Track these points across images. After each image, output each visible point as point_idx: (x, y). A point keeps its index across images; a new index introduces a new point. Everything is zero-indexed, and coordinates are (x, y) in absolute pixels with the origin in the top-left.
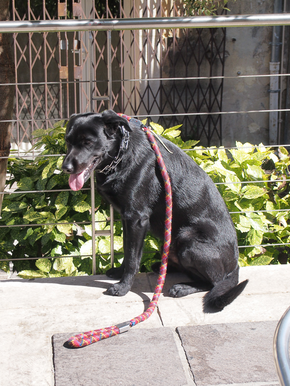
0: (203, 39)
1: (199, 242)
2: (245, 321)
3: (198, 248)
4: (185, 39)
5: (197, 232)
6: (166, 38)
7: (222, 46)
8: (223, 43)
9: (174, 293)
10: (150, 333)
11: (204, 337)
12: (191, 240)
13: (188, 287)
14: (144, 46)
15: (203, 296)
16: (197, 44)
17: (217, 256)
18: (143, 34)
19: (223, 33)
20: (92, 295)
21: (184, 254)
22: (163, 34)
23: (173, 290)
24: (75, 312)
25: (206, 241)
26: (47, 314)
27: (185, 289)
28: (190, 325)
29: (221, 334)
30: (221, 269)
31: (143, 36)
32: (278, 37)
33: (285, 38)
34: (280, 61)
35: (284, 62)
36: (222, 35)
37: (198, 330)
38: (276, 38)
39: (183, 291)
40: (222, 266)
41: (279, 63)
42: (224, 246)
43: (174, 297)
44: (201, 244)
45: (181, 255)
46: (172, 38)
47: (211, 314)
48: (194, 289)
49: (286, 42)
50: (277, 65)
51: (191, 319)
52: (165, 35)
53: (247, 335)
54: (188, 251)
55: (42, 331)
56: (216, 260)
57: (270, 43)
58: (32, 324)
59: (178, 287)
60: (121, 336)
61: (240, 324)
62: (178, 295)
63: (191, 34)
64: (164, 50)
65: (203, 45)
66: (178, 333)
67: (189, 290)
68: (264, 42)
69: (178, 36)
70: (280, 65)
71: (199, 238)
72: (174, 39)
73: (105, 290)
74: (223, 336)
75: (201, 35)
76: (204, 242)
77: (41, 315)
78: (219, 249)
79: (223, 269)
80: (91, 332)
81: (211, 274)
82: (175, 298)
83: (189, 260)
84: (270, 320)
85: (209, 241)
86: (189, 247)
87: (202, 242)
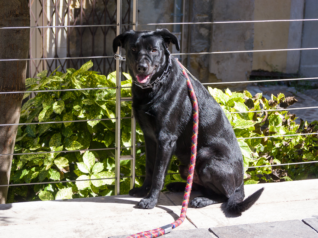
0: (108, 10)
1: (217, 159)
2: (262, 222)
3: (216, 165)
4: (92, 10)
5: (214, 152)
6: (73, 9)
7: (127, 17)
8: (128, 14)
9: (196, 204)
10: (189, 233)
11: (235, 234)
12: (210, 158)
13: (207, 199)
14: (52, 16)
15: (220, 206)
16: (104, 15)
17: (231, 171)
18: (51, 5)
19: (128, 5)
20: (125, 209)
21: (205, 171)
22: (71, 5)
23: (195, 202)
24: (117, 222)
25: (222, 159)
26: (94, 223)
27: (205, 201)
28: (219, 226)
29: (248, 231)
30: (234, 183)
31: (51, 7)
32: (179, 9)
33: (186, 10)
34: (181, 31)
35: (184, 32)
36: (126, 6)
37: (228, 230)
38: (177, 10)
39: (203, 202)
40: (234, 180)
41: (180, 33)
42: (236, 163)
43: (196, 207)
44: (217, 161)
45: (202, 171)
46: (79, 9)
47: (233, 218)
48: (211, 202)
49: (186, 13)
50: (178, 35)
51: (218, 222)
52: (72, 6)
53: (269, 231)
54: (207, 168)
55: (97, 235)
56: (230, 175)
57: (172, 14)
58: (85, 231)
59: (199, 200)
60: (166, 236)
61: (261, 224)
62: (199, 206)
63: (97, 5)
64: (71, 20)
65: (109, 16)
66: (212, 232)
67: (208, 202)
68: (166, 13)
69: (84, 7)
70: (181, 35)
71: (216, 156)
72: (82, 10)
73: (134, 205)
74: (251, 232)
75: (107, 6)
76: (221, 160)
77: (89, 224)
78: (232, 165)
79: (235, 183)
80: (142, 232)
81: (226, 187)
82: (197, 209)
83: (209, 176)
84: (282, 220)
85: (224, 158)
86: (209, 164)
87: (219, 160)
